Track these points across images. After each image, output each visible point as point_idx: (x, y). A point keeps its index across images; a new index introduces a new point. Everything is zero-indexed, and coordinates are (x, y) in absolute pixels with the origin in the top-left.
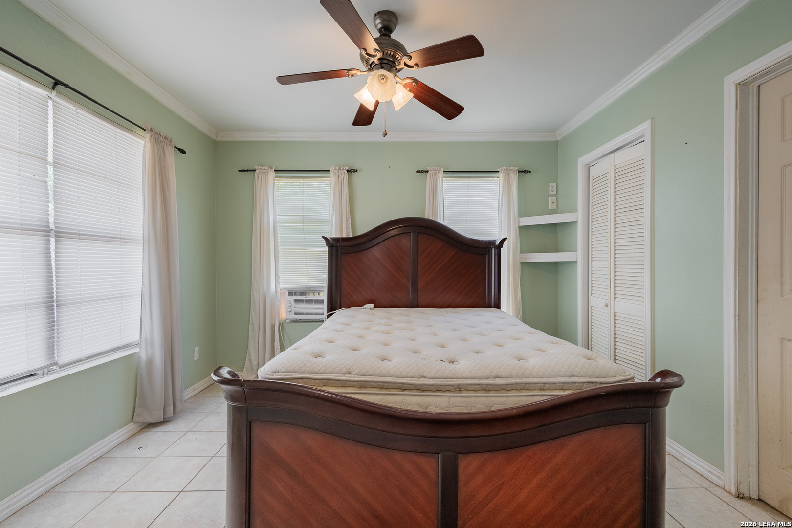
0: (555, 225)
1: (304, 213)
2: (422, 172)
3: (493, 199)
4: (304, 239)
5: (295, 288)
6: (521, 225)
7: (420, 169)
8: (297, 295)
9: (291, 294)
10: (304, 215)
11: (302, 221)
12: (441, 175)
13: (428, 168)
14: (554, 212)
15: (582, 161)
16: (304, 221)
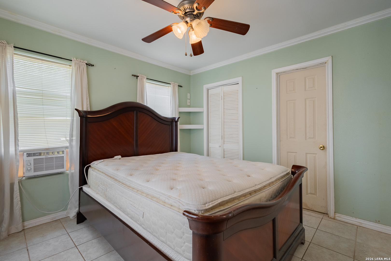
0: (190, 113)
1: (42, 88)
2: (135, 76)
3: (166, 97)
4: (43, 109)
5: (34, 150)
6: (180, 111)
7: (134, 74)
8: (37, 156)
9: (29, 155)
10: (42, 90)
11: (42, 95)
12: (145, 80)
13: (138, 75)
14: (189, 106)
15: (205, 87)
16: (43, 95)
